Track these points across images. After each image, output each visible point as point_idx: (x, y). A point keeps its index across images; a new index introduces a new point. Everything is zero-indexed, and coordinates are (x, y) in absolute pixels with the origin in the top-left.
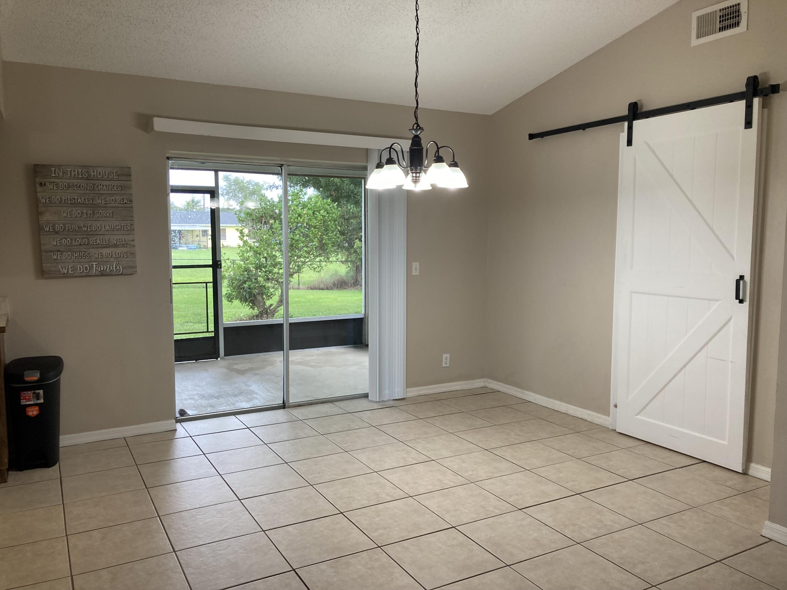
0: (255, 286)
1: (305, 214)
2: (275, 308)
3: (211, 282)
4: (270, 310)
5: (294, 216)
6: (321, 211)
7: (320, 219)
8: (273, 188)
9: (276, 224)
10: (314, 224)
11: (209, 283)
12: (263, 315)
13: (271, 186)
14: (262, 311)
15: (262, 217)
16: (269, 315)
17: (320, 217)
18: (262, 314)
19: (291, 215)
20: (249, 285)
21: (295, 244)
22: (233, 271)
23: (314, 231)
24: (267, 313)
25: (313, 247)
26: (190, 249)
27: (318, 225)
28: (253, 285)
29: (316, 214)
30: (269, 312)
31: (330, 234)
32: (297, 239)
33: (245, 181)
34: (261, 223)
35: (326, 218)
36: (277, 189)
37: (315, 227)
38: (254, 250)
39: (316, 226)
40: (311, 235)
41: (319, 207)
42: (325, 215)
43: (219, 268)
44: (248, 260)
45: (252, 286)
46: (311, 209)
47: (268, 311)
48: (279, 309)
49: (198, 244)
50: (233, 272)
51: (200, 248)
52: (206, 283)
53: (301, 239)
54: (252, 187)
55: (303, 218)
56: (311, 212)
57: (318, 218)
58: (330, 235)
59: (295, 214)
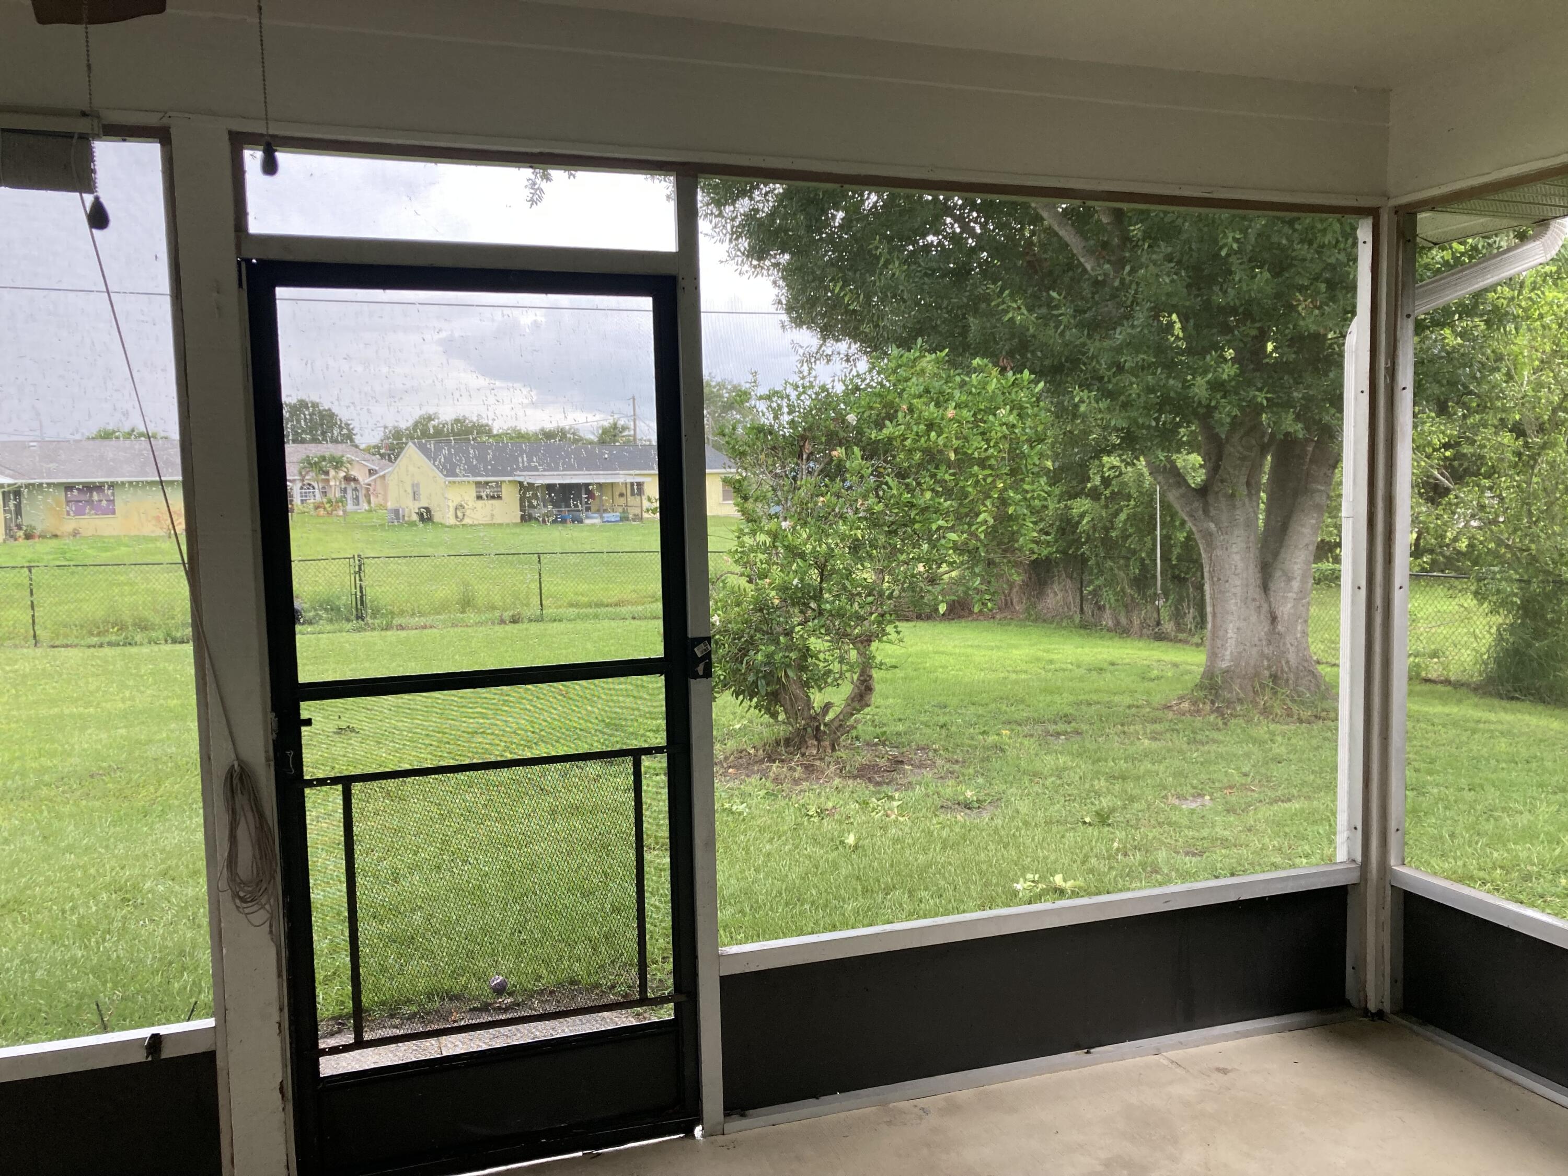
0: (787, 657)
1: (951, 420)
2: (841, 717)
3: (659, 750)
4: (825, 725)
5: (915, 428)
6: (999, 408)
7: (999, 435)
8: (816, 360)
9: (856, 459)
10: (979, 454)
11: (648, 751)
12: (806, 742)
13: (811, 356)
14: (805, 729)
15: (803, 438)
16: (823, 740)
17: (998, 431)
18: (803, 737)
19: (903, 427)
20: (767, 656)
21: (920, 522)
22: (719, 612)
23: (980, 477)
24: (818, 736)
25: (977, 529)
26: (608, 522)
27: (995, 458)
28: (781, 655)
29: (985, 422)
30: (825, 732)
31: (1029, 484)
32: (923, 505)
33: (713, 384)
34: (800, 456)
35: (1017, 431)
36: (829, 361)
37: (982, 463)
38: (786, 543)
39: (988, 458)
40: (970, 489)
41: (992, 398)
42: (1015, 422)
43: (696, 676)
44: (766, 577)
45: (778, 657)
46: (966, 406)
47: (822, 728)
48: (851, 721)
49: (624, 512)
50: (719, 615)
51: (627, 519)
52: (637, 754)
53: (939, 503)
54: (727, 395)
55: (945, 435)
56: (966, 414)
57: (993, 433)
58: (1026, 487)
59: (918, 424)
